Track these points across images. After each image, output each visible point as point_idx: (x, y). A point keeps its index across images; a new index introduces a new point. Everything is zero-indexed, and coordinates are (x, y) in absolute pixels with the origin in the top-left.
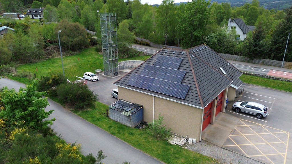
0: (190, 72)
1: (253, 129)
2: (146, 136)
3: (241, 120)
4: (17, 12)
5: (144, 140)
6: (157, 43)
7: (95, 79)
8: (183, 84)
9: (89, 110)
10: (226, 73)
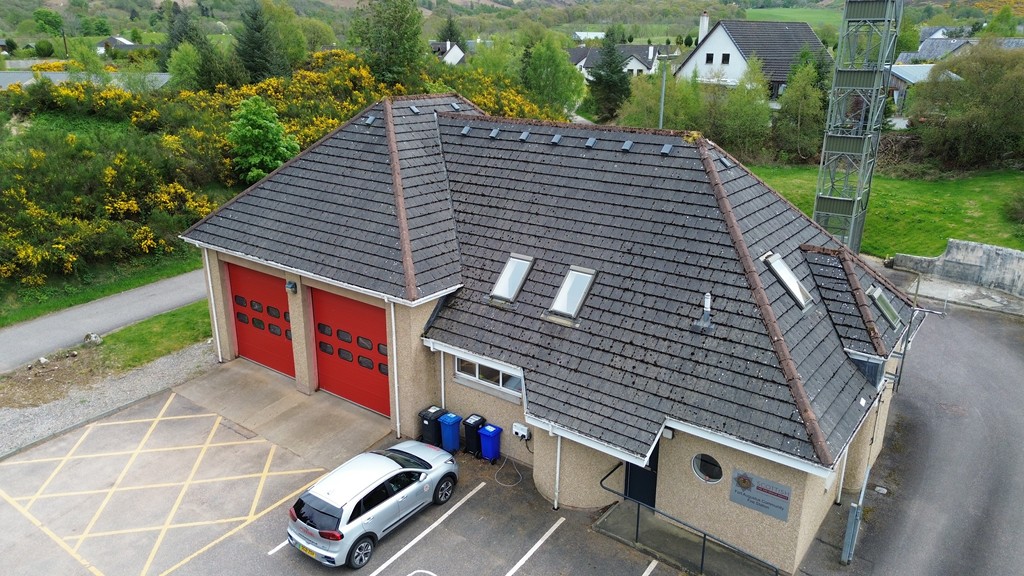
3: (319, 473)
10: (573, 312)
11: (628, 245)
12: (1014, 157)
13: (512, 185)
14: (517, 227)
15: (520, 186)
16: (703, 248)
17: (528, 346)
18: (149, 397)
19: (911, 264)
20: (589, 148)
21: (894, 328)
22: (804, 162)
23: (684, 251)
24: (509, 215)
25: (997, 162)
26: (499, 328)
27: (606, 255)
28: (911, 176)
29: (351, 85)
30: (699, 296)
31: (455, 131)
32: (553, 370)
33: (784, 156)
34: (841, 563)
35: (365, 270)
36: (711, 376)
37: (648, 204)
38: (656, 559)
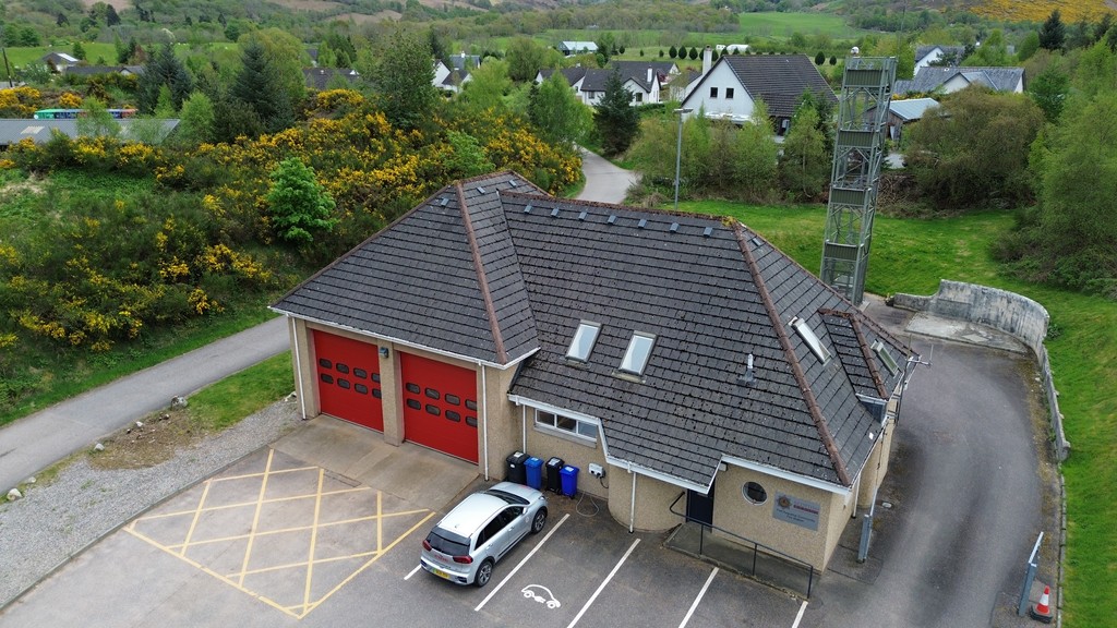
3: (426, 512)
10: (640, 372)
11: (682, 313)
12: (1000, 196)
13: (576, 260)
14: (583, 297)
15: (583, 261)
16: (744, 316)
17: (603, 399)
18: (251, 454)
19: (909, 303)
20: (641, 228)
21: (893, 375)
22: (810, 200)
23: (728, 318)
24: (575, 286)
25: (985, 200)
26: (576, 384)
27: (663, 322)
28: (908, 215)
29: (368, 132)
30: (742, 356)
31: (518, 209)
32: (626, 419)
33: (792, 196)
34: (858, 562)
35: (458, 338)
36: (756, 420)
37: (695, 278)
38: (717, 565)
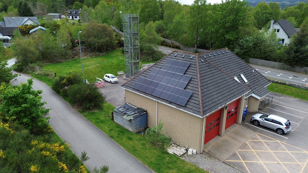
0: (195, 77)
1: (268, 145)
2: (144, 142)
3: (257, 134)
4: (59, 13)
5: (141, 146)
6: (187, 45)
7: (114, 81)
8: (187, 90)
9: (95, 111)
36: (260, 80)
